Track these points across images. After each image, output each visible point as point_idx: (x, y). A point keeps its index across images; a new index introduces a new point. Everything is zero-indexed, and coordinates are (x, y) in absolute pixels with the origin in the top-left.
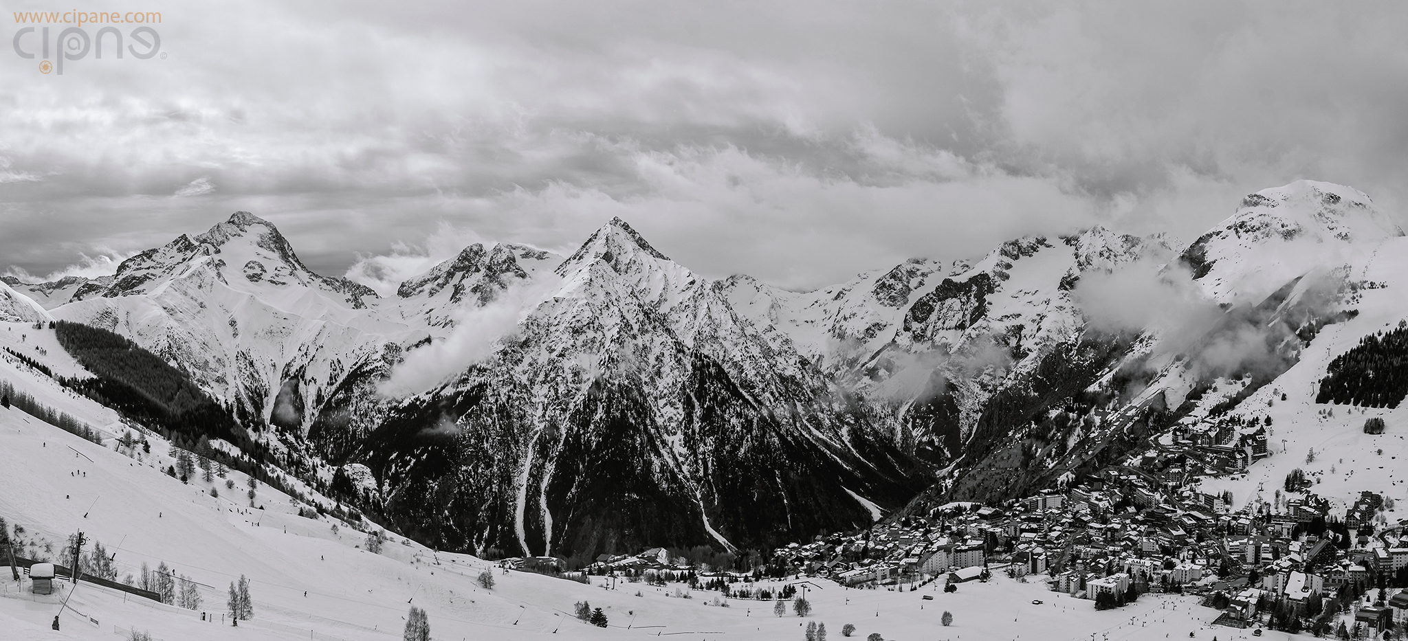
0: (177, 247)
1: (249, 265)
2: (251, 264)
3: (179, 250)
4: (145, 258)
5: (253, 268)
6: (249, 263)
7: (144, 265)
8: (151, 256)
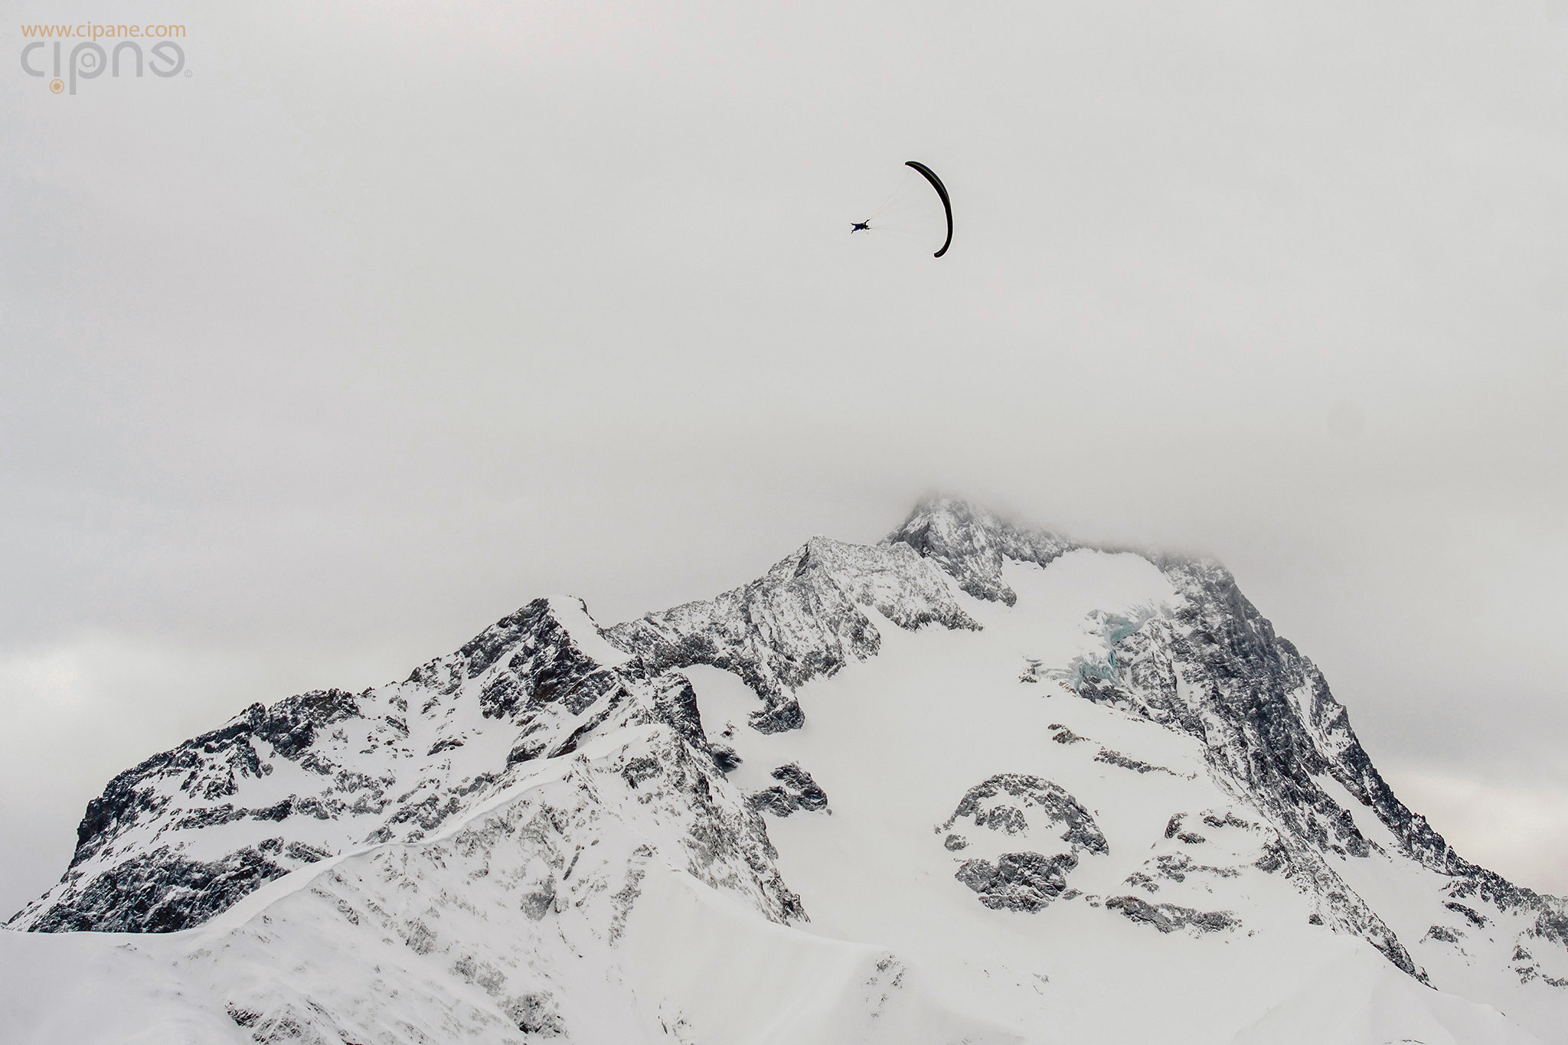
0: (486, 678)
1: (986, 805)
2: (1003, 799)
3: (499, 702)
4: (263, 748)
5: (1014, 821)
6: (985, 790)
7: (253, 792)
8: (302, 740)
